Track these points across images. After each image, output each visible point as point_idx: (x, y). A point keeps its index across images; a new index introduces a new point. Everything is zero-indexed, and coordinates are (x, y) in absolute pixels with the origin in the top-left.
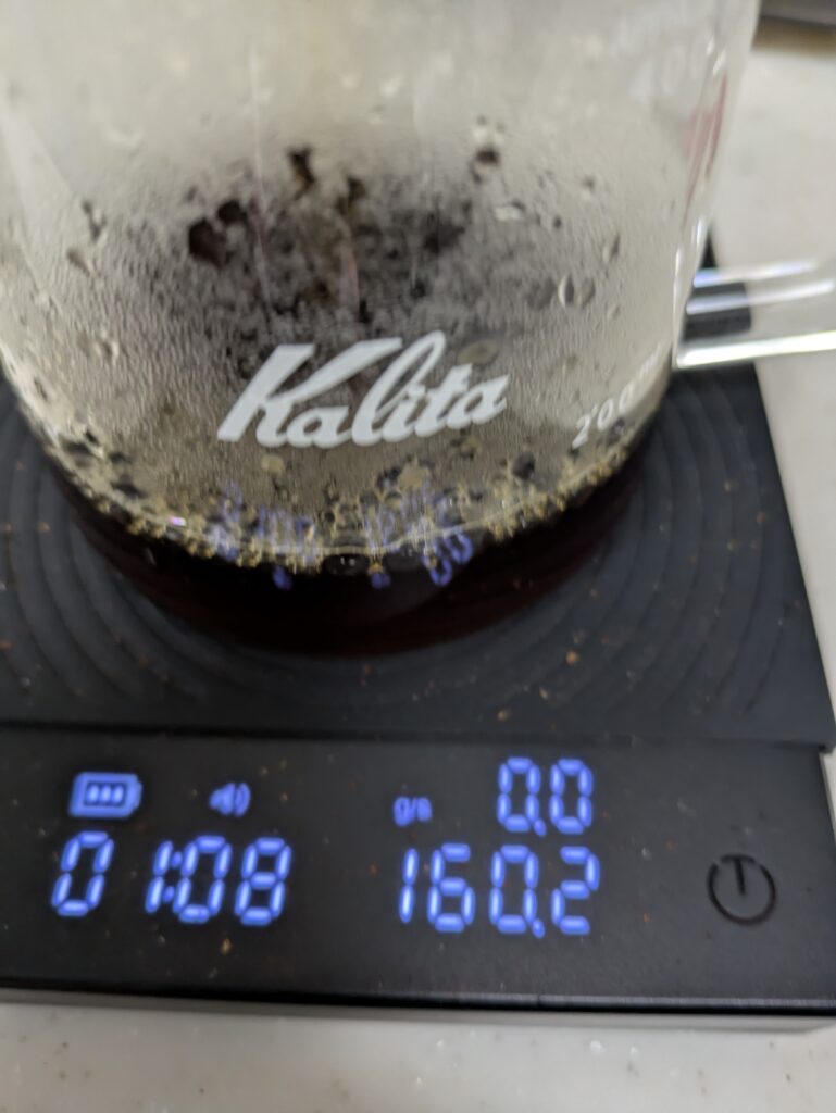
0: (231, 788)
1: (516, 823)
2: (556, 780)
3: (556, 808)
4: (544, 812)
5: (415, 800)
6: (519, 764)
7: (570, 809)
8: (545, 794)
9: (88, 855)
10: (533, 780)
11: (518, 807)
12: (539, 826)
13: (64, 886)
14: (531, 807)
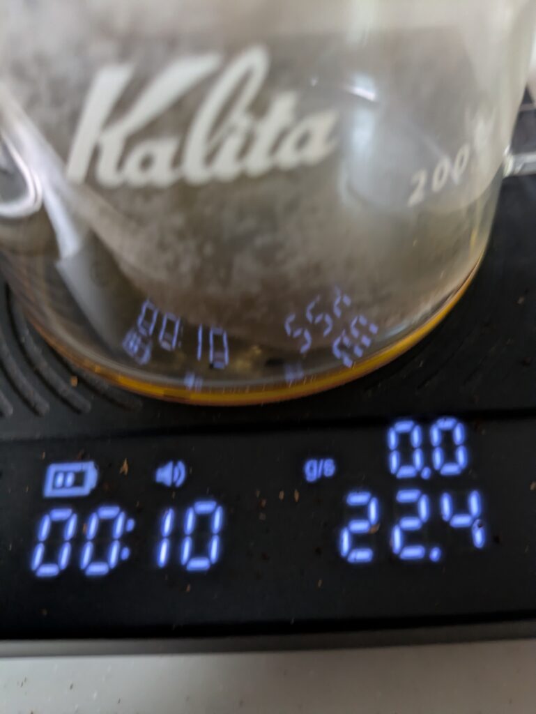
0: (170, 466)
1: (407, 472)
2: (435, 436)
3: (438, 457)
4: (428, 461)
5: (322, 462)
6: (403, 426)
7: (450, 456)
8: (427, 448)
9: (58, 527)
10: (416, 437)
11: (406, 459)
12: (426, 474)
13: (39, 553)
14: (418, 458)
